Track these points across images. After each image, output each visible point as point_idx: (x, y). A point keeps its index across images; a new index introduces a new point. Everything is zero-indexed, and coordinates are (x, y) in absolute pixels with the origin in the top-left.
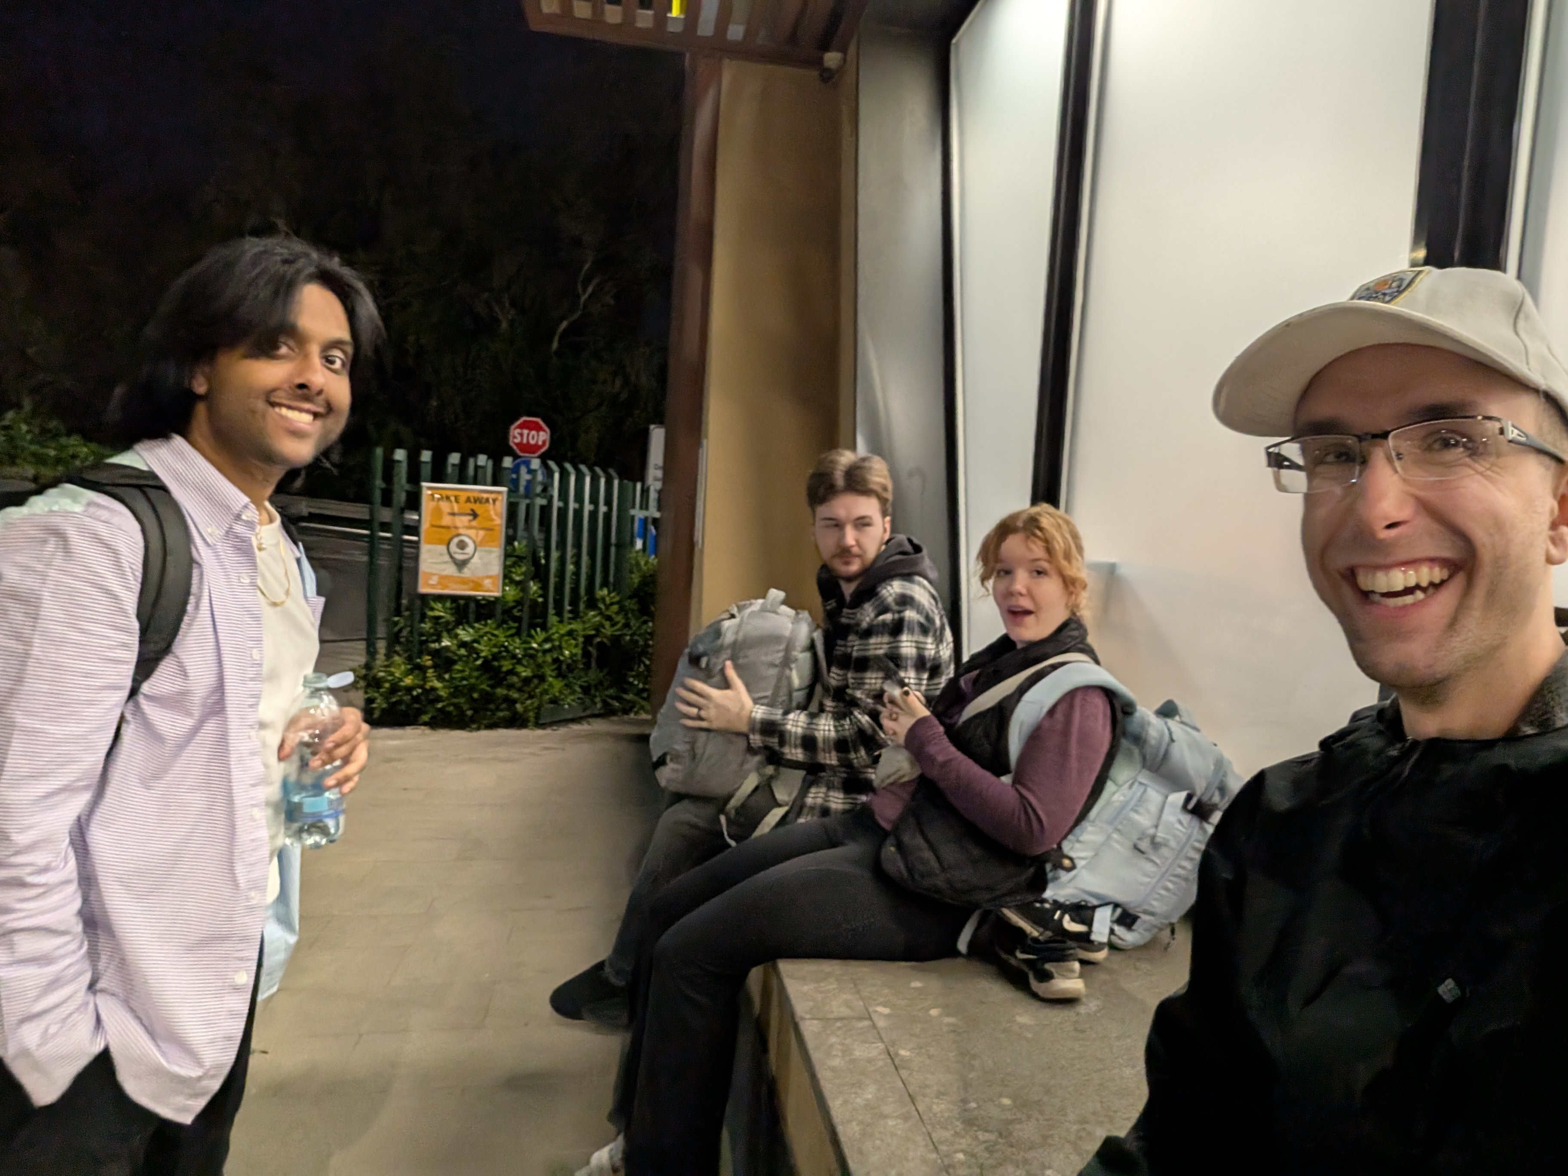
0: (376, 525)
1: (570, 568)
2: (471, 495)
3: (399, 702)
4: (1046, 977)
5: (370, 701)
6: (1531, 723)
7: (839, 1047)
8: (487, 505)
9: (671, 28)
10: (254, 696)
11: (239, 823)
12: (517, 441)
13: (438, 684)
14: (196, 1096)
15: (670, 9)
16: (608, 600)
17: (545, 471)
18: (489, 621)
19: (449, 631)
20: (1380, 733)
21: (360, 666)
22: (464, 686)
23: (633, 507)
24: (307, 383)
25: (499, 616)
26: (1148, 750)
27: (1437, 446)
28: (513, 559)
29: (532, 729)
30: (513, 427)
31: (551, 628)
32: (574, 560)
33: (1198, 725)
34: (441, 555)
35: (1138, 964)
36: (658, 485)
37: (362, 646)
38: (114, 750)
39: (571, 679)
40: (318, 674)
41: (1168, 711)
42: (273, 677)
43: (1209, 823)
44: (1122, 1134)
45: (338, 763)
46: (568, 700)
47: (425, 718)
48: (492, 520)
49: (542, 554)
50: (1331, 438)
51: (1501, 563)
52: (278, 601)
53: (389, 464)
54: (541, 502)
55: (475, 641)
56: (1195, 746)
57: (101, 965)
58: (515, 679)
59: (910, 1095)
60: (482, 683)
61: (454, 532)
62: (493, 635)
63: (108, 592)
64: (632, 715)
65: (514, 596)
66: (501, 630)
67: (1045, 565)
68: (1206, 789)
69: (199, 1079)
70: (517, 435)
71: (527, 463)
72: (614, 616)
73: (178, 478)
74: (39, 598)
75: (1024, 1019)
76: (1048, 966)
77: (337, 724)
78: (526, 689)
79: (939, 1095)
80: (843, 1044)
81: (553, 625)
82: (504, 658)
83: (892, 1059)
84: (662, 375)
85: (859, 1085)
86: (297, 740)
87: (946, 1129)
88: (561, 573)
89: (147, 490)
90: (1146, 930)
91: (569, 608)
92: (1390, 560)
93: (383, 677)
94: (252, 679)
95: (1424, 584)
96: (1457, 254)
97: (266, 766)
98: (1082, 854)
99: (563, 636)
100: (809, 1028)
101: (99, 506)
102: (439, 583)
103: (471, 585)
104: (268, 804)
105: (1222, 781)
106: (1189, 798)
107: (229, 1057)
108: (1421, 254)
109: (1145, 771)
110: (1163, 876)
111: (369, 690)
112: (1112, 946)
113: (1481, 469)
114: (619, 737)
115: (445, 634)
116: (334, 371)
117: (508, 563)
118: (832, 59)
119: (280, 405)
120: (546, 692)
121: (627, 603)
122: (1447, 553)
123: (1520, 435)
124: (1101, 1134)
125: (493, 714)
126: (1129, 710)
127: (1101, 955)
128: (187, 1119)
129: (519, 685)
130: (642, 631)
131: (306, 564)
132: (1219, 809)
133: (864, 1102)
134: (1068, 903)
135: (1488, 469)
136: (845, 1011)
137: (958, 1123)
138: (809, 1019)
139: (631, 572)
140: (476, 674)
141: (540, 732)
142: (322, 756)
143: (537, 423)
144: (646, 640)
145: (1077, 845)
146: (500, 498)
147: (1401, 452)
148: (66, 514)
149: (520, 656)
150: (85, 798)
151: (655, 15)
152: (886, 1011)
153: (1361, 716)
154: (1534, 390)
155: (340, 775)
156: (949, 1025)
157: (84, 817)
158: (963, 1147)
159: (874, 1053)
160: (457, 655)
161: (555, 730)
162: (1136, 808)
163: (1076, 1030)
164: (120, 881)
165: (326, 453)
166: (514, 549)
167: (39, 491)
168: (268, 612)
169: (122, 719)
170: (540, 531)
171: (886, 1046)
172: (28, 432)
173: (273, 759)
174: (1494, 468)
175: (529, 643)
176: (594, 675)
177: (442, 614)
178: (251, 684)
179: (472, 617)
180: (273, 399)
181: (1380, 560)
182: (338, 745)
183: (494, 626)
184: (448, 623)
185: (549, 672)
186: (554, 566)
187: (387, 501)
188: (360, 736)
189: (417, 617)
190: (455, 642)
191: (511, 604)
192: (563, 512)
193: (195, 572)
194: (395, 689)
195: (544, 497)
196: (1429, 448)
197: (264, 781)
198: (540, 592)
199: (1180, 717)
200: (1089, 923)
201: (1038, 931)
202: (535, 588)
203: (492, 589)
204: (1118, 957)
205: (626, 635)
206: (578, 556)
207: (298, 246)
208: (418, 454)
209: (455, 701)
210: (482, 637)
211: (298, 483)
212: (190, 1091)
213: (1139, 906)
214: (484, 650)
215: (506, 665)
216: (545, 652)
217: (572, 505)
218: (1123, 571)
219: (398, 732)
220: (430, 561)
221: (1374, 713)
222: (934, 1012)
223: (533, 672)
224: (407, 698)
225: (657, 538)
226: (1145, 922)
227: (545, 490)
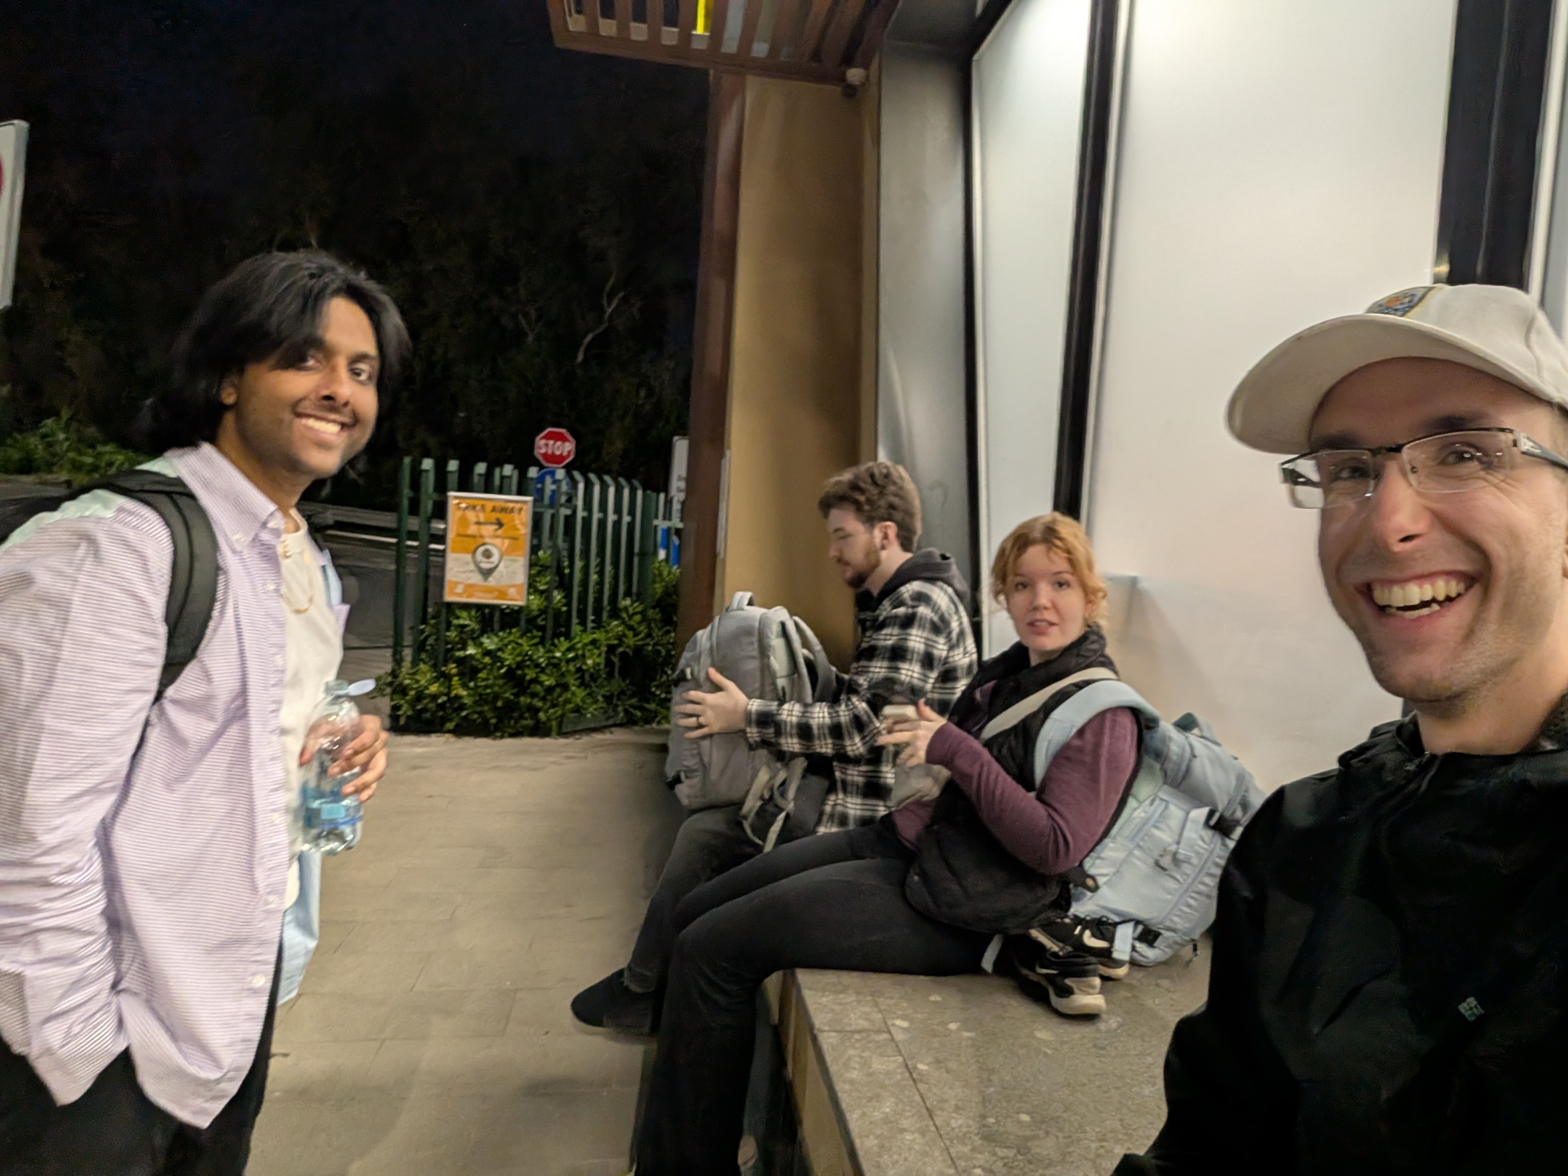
0: (404, 536)
1: (594, 577)
2: (497, 504)
3: (425, 710)
4: (1067, 992)
5: (396, 708)
6: (1550, 738)
7: (857, 1059)
8: (512, 514)
9: (696, 45)
10: (274, 702)
11: (259, 828)
12: (543, 451)
13: (464, 693)
14: (215, 1098)
15: (694, 26)
16: (631, 611)
17: (570, 481)
18: (514, 630)
19: (474, 639)
20: (1399, 748)
21: (386, 673)
22: (488, 694)
23: (656, 517)
24: (333, 395)
25: (523, 623)
26: (1170, 766)
27: (1451, 459)
28: (538, 568)
29: (554, 738)
30: (538, 438)
31: (575, 638)
32: (597, 569)
33: (1219, 741)
34: (467, 563)
35: (1159, 981)
36: (682, 496)
37: (389, 653)
38: (140, 753)
39: (594, 689)
40: (340, 682)
41: (1186, 724)
42: (296, 682)
43: (1230, 838)
44: (1141, 1152)
45: (357, 770)
46: (591, 709)
47: (450, 725)
48: (518, 529)
49: (566, 563)
50: (1346, 453)
51: (1518, 575)
52: (303, 608)
53: (417, 474)
54: (565, 511)
55: (499, 649)
56: (1216, 761)
57: (124, 966)
58: (538, 688)
59: (928, 1109)
60: (505, 692)
61: (480, 541)
62: (517, 644)
63: (134, 596)
64: (654, 725)
65: (538, 605)
66: (525, 638)
67: (1068, 577)
68: (1229, 803)
69: (218, 1081)
70: (542, 446)
71: (552, 473)
72: (636, 626)
73: (207, 485)
74: (69, 602)
75: (1043, 1034)
76: (1068, 982)
77: (357, 731)
78: (549, 698)
79: (957, 1108)
80: (861, 1057)
81: (577, 635)
82: (528, 666)
83: (911, 1073)
84: (685, 389)
85: (877, 1097)
86: (317, 747)
87: (965, 1144)
88: (585, 582)
89: (175, 497)
90: (1169, 946)
91: (592, 618)
92: (1407, 573)
93: (408, 684)
94: (274, 685)
95: (1441, 598)
96: (1479, 269)
97: (287, 771)
98: (1103, 871)
99: (586, 645)
100: (828, 1040)
101: (130, 513)
102: (465, 591)
103: (496, 593)
104: (287, 810)
105: (1244, 796)
106: (1211, 814)
107: (247, 1060)
108: (1444, 269)
109: (1166, 787)
110: (1186, 891)
111: (395, 697)
112: (1133, 963)
113: (1496, 481)
114: (640, 747)
115: (470, 642)
116: (361, 383)
117: (533, 572)
118: (854, 75)
119: (309, 416)
120: (568, 701)
121: (650, 613)
122: (1462, 567)
123: (1533, 447)
124: (1120, 1152)
125: (516, 722)
126: (1152, 725)
127: (1121, 972)
128: (204, 1123)
129: (542, 694)
130: (665, 641)
131: (331, 573)
132: (1241, 825)
133: (882, 1116)
134: (1088, 918)
135: (1502, 481)
136: (864, 1024)
137: (977, 1138)
138: (829, 1031)
139: (654, 582)
140: (501, 682)
141: (562, 741)
142: (341, 763)
143: (561, 434)
144: (668, 651)
145: (1098, 862)
146: (525, 507)
147: (1415, 465)
148: (99, 520)
149: (543, 665)
150: (110, 800)
151: (680, 32)
152: (905, 1024)
153: (1382, 731)
154: (1549, 403)
155: (358, 782)
156: (968, 1038)
157: (108, 820)
158: (982, 1162)
159: (892, 1066)
160: (482, 663)
161: (578, 739)
162: (1157, 824)
163: (1095, 1046)
164: (144, 883)
165: (351, 463)
166: (538, 559)
167: (72, 497)
168: (292, 620)
169: (147, 724)
170: (564, 541)
171: (905, 1060)
172: (67, 439)
173: (293, 764)
174: (1508, 481)
175: (553, 652)
176: (617, 684)
177: (467, 622)
178: (273, 691)
179: (496, 626)
180: (300, 410)
181: (1396, 575)
182: (356, 753)
183: (518, 634)
184: (473, 631)
185: (571, 681)
186: (578, 576)
187: (414, 509)
188: (378, 744)
189: (443, 626)
190: (480, 650)
191: (535, 613)
192: (587, 522)
193: (221, 579)
194: (420, 696)
195: (567, 508)
196: (1443, 463)
197: (284, 786)
198: (564, 601)
199: (1201, 730)
200: (1111, 940)
201: (1058, 946)
202: (559, 597)
203: (518, 597)
204: (1138, 975)
205: (648, 644)
206: (601, 565)
207: (325, 260)
208: (445, 465)
209: (479, 709)
210: (506, 645)
211: (326, 491)
212: (209, 1094)
213: (1160, 923)
214: (509, 658)
215: (530, 674)
216: (568, 661)
217: (596, 515)
218: (1144, 584)
219: (423, 739)
220: (456, 569)
221: (1394, 728)
222: (953, 1026)
223: (557, 681)
224: (432, 706)
225: (679, 547)
226: (1167, 939)
227: (569, 500)
